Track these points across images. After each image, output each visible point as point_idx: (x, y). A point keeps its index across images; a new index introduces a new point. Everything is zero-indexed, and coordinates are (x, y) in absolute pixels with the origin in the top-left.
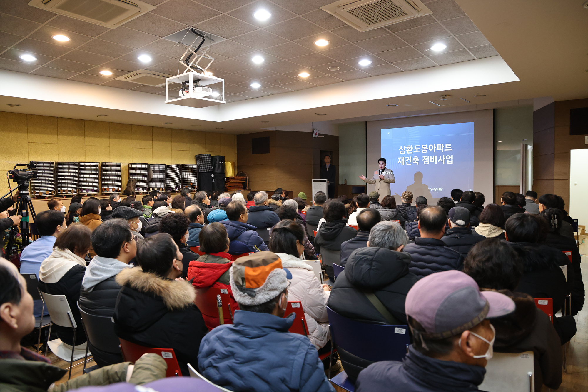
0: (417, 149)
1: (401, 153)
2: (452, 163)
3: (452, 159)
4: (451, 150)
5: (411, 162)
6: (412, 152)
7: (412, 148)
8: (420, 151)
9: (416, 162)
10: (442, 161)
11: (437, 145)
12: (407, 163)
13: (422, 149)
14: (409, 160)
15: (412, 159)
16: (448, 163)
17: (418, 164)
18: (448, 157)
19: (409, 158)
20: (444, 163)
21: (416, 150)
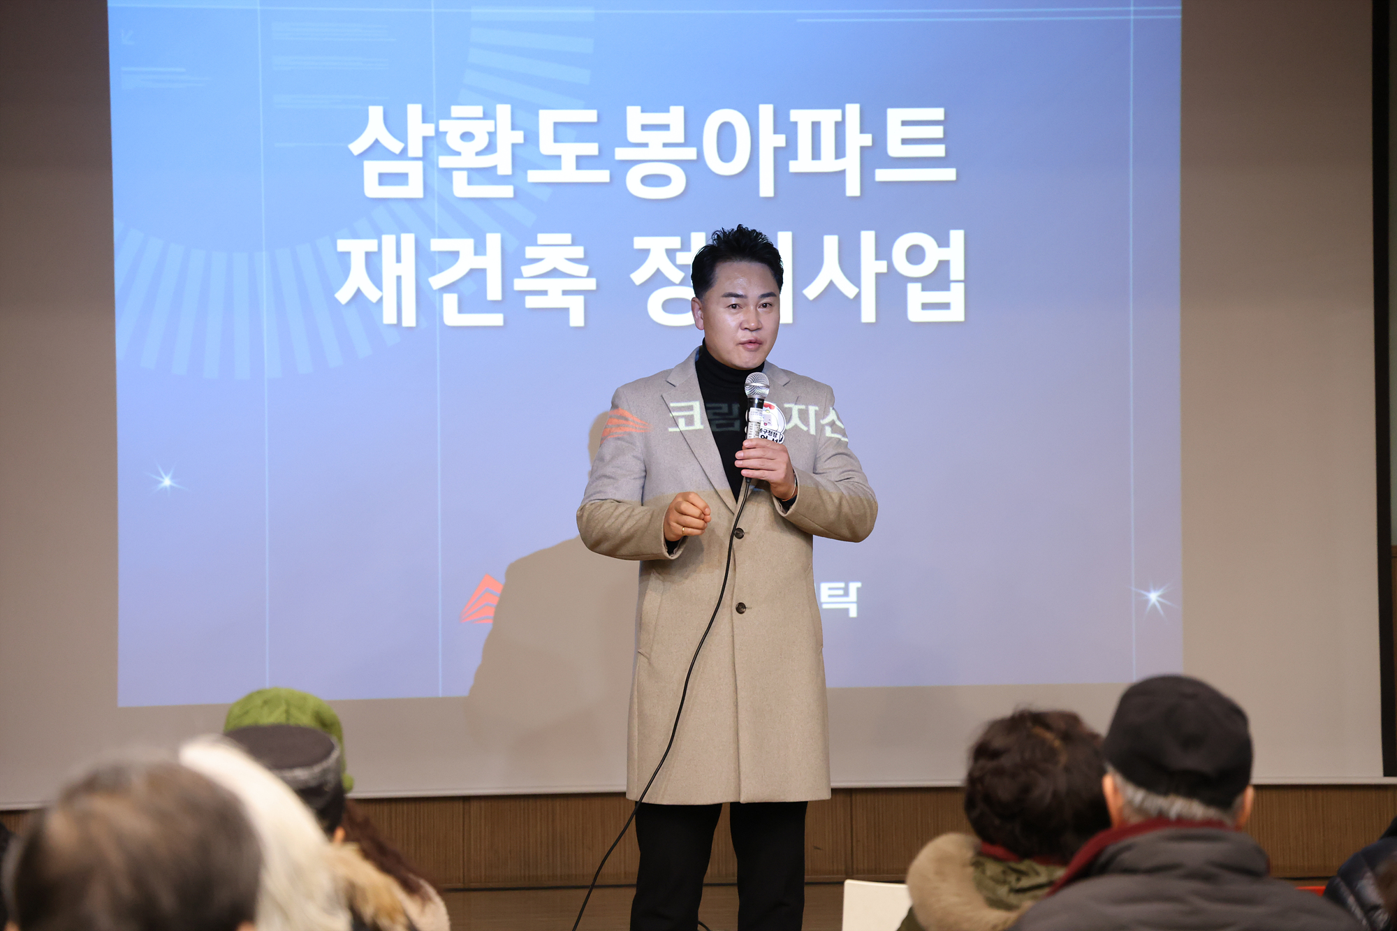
0: (570, 151)
1: (373, 189)
2: (957, 313)
3: (957, 271)
4: (949, 174)
5: (494, 291)
6: (504, 180)
7: (509, 137)
8: (603, 176)
9: (554, 300)
10: (849, 290)
11: (795, 115)
12: (450, 301)
13: (621, 154)
14: (477, 275)
15: (512, 264)
16: (915, 314)
17: (577, 319)
18: (915, 254)
19: (480, 249)
20: (868, 313)
21: (554, 162)
